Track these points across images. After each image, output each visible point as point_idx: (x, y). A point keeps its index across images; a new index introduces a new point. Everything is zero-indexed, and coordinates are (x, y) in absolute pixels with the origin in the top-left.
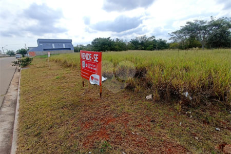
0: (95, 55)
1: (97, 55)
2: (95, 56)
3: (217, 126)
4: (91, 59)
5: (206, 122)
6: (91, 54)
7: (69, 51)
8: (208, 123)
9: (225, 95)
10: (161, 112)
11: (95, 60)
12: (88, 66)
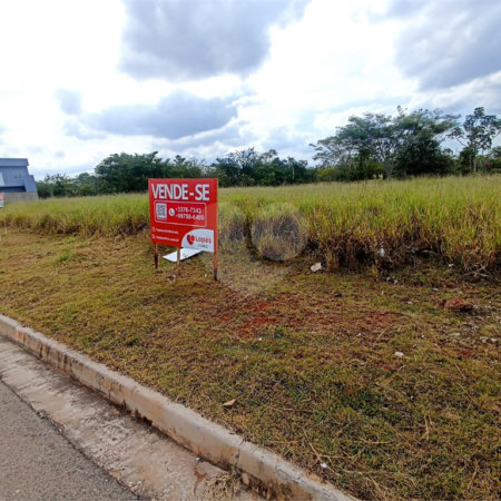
0: (199, 186)
1: (208, 186)
2: (200, 189)
3: (433, 285)
4: (186, 195)
5: (418, 283)
6: (186, 186)
7: (19, 195)
8: (422, 284)
9: (440, 242)
10: (346, 284)
11: (198, 196)
12: (177, 213)
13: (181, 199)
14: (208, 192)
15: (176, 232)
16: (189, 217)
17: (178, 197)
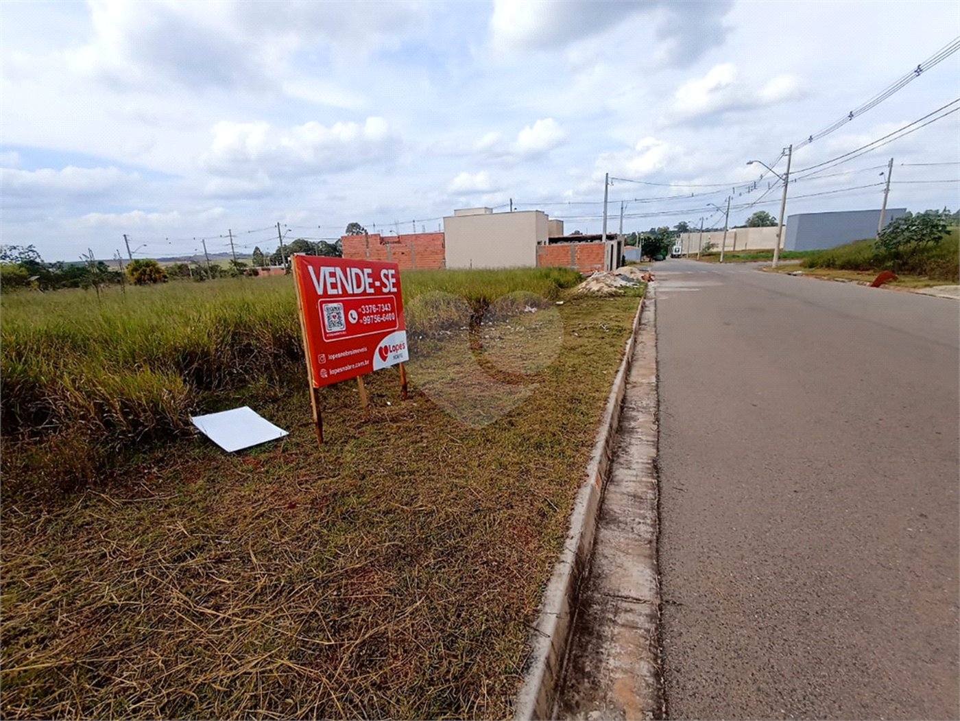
1: (393, 271)
2: (386, 276)
4: (371, 285)
11: (386, 287)
12: (360, 315)
13: (364, 293)
14: (394, 280)
15: (364, 350)
16: (378, 320)
17: (360, 291)
